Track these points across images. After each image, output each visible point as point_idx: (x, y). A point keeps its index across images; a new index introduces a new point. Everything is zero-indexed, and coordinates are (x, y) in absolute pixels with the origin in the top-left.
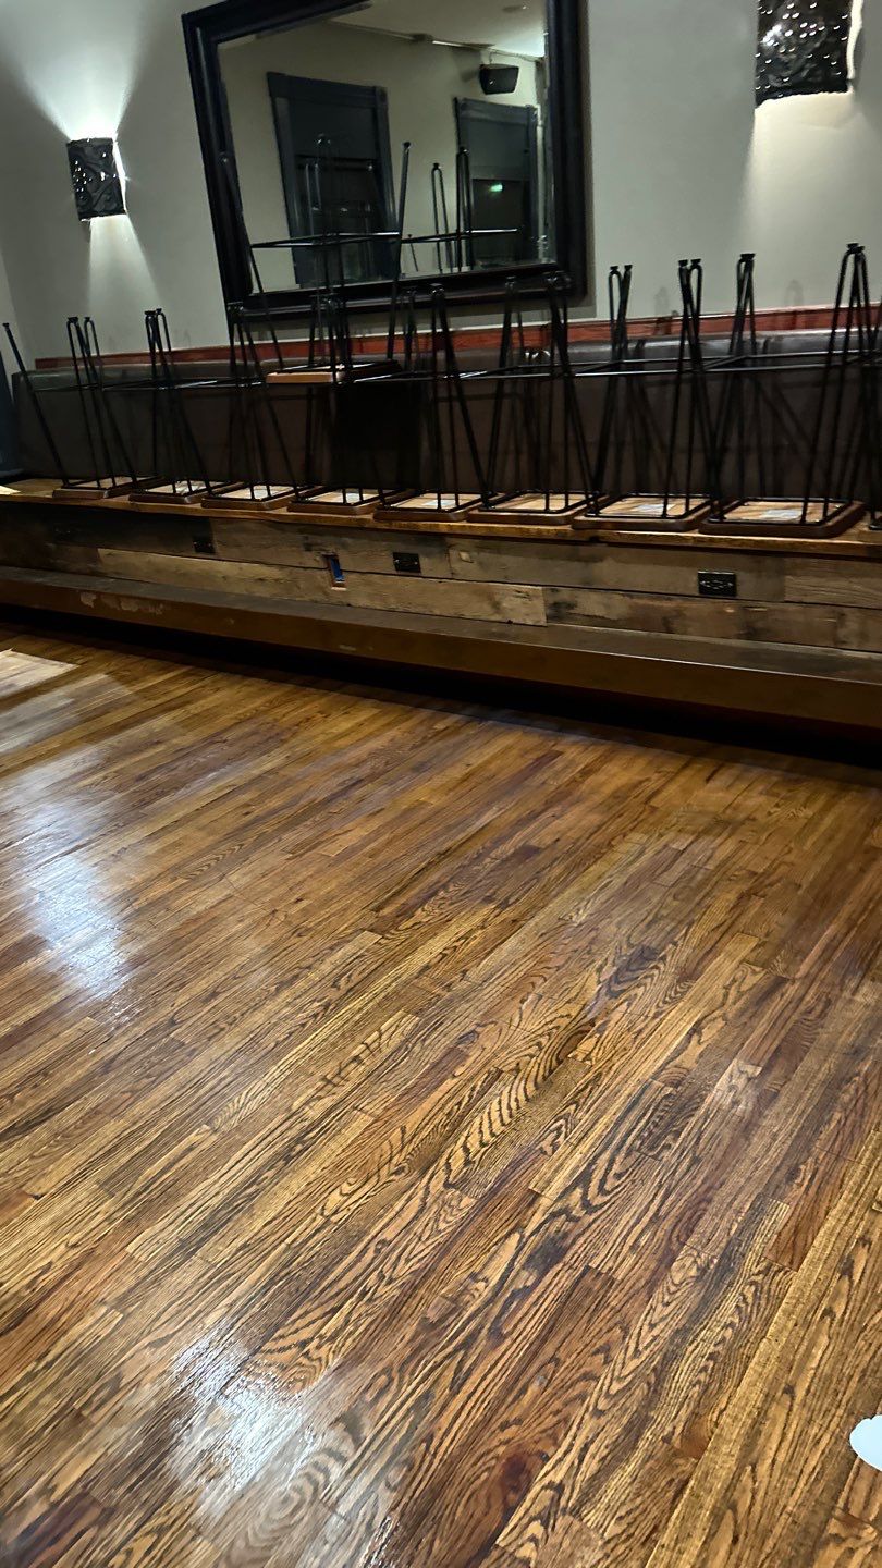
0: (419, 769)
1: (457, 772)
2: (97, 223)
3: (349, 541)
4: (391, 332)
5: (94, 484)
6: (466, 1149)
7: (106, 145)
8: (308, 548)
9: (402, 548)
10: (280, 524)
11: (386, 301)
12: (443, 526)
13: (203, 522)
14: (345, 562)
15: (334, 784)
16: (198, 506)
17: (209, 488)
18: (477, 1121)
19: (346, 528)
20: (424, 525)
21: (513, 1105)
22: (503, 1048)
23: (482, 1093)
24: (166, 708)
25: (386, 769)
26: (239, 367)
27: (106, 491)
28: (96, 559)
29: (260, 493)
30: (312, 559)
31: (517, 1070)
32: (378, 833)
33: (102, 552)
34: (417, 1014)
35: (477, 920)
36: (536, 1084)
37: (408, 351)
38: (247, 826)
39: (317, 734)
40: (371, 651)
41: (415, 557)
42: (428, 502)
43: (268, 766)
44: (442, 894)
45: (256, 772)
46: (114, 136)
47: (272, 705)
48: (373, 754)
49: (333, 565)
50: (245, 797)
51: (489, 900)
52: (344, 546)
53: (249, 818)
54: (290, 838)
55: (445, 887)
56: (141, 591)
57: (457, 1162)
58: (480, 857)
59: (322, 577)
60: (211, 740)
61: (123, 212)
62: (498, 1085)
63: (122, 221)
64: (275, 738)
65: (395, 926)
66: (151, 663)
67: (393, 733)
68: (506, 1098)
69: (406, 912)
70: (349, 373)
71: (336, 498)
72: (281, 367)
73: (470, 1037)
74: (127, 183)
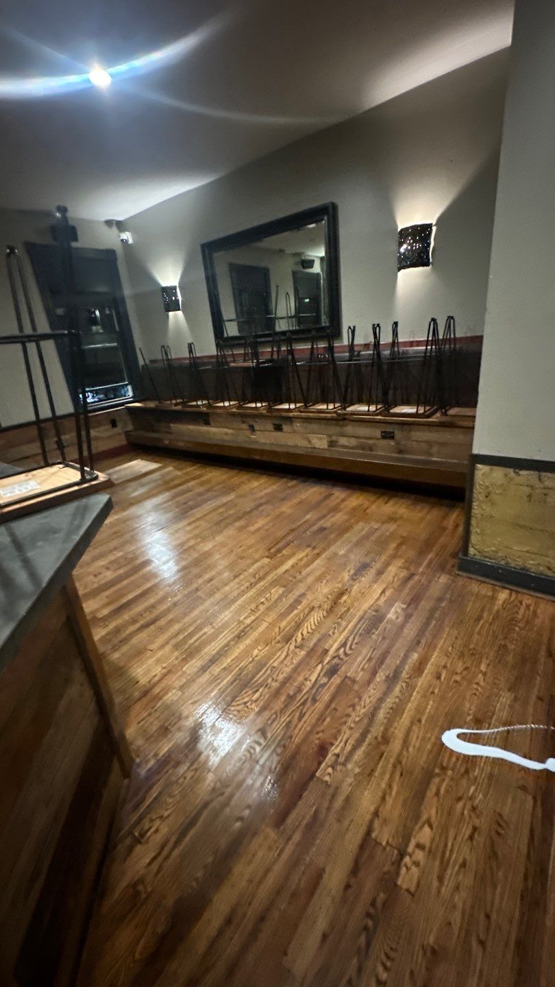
0: (283, 499)
1: (295, 501)
2: (171, 314)
3: (257, 420)
4: (272, 349)
5: (169, 402)
6: (302, 635)
7: (174, 288)
8: (243, 422)
9: (277, 422)
10: (233, 414)
11: (270, 339)
12: (291, 414)
13: (207, 414)
14: (257, 427)
15: (253, 505)
16: (205, 409)
17: (209, 403)
18: (306, 625)
19: (257, 416)
20: (284, 414)
21: (319, 619)
22: (314, 599)
23: (308, 615)
24: (194, 479)
25: (271, 499)
26: (220, 361)
27: (174, 405)
28: (169, 427)
29: (227, 404)
30: (245, 426)
31: (320, 607)
32: (269, 522)
33: (172, 425)
34: (284, 587)
35: (304, 553)
36: (327, 612)
37: (278, 356)
38: (221, 521)
39: (245, 488)
40: (265, 458)
41: (281, 425)
42: (286, 406)
43: (229, 499)
44: (292, 544)
45: (225, 501)
46: (177, 285)
47: (230, 478)
48: (267, 494)
49: (252, 428)
50: (221, 510)
51: (309, 546)
52: (257, 422)
53: (222, 518)
54: (237, 524)
55: (293, 542)
56: (186, 439)
57: (299, 639)
58: (305, 532)
59: (248, 432)
60: (208, 490)
61: (179, 310)
62: (313, 612)
63: (180, 313)
64: (232, 489)
65: (275, 555)
66: (188, 463)
67: (274, 487)
68: (315, 617)
69: (279, 551)
70: (258, 363)
71: (253, 405)
72: (234, 361)
73: (303, 595)
74: (182, 301)
